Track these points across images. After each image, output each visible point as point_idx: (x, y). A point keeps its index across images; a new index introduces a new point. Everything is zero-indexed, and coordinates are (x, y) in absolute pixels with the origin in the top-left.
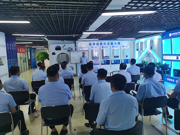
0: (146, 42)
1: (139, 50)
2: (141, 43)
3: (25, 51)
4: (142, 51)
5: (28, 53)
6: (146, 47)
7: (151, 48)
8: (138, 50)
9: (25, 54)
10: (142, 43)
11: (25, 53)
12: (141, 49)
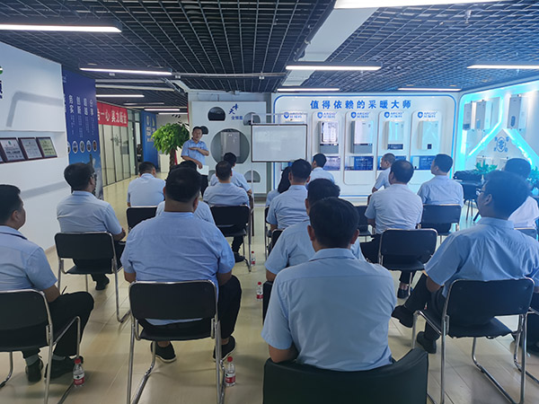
0: (496, 100)
1: (473, 126)
2: (478, 104)
3: (128, 120)
4: (481, 131)
5: (134, 127)
6: (495, 120)
7: (513, 122)
8: (467, 127)
9: (125, 128)
10: (484, 106)
11: (126, 125)
12: (479, 125)
